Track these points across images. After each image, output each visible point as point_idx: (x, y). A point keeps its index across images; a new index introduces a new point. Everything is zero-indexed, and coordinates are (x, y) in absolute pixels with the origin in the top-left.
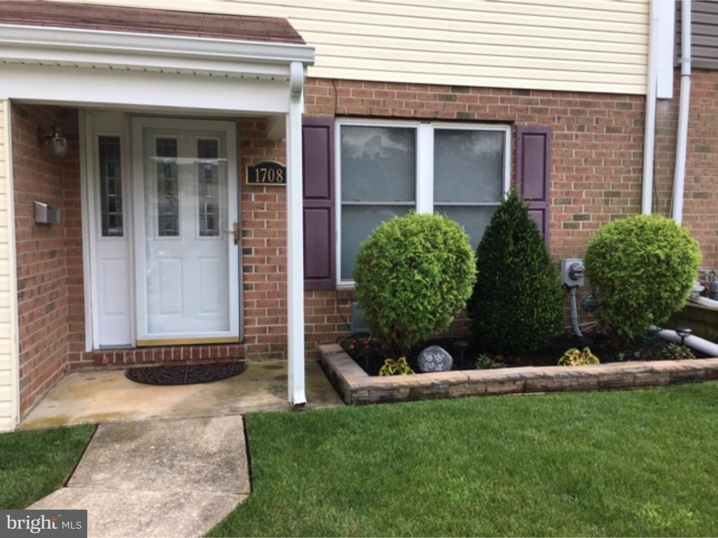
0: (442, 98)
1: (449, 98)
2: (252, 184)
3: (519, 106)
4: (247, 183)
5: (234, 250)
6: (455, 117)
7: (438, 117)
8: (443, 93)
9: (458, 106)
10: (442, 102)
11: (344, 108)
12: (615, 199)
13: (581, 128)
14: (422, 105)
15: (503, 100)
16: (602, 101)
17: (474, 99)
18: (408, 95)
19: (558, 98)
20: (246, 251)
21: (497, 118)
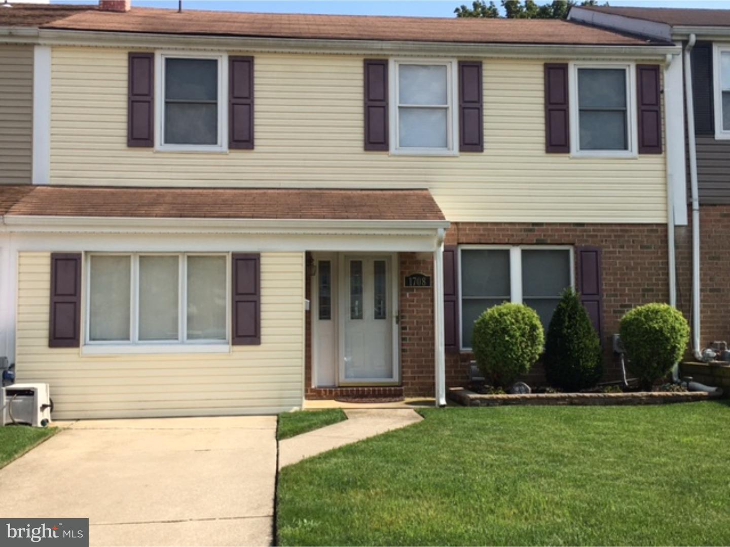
0: (525, 230)
1: (530, 230)
2: (407, 287)
3: (578, 233)
4: (404, 286)
5: (395, 328)
6: (535, 242)
7: (524, 242)
8: (527, 227)
9: (536, 235)
10: (526, 233)
11: (463, 239)
12: (650, 293)
13: (622, 247)
14: (513, 235)
15: (566, 230)
16: (636, 228)
17: (547, 230)
18: (503, 230)
19: (605, 228)
20: (404, 328)
21: (563, 242)
